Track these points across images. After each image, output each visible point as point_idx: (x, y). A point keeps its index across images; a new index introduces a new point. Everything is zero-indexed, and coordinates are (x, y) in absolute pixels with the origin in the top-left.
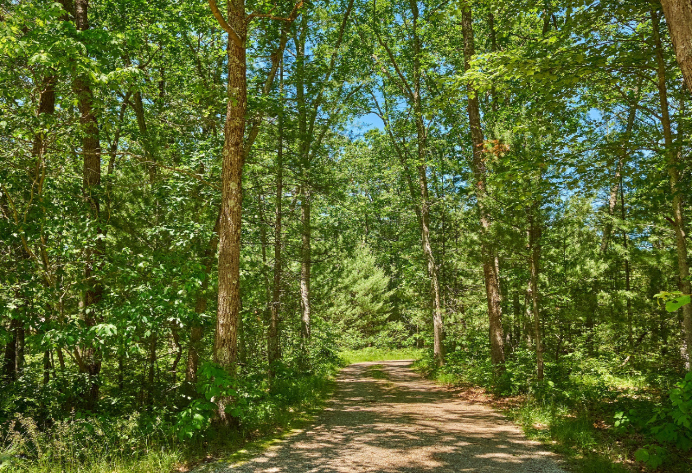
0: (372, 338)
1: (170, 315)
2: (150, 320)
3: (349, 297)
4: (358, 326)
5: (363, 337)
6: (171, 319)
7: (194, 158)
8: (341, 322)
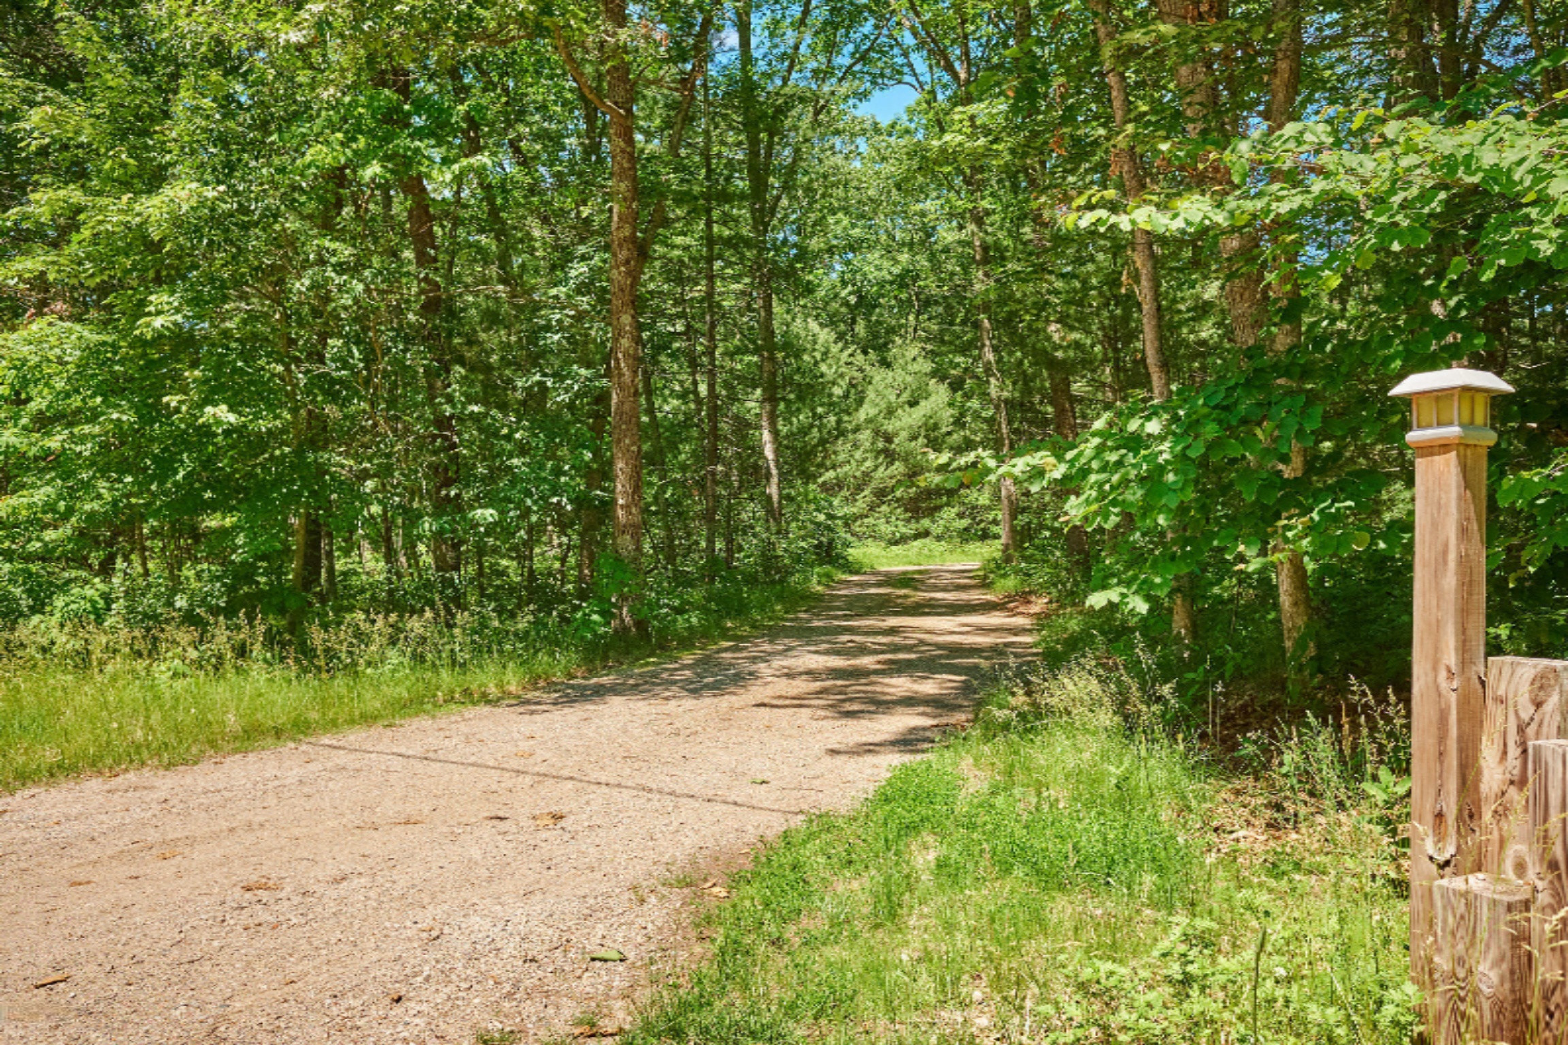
0: (926, 523)
1: (554, 495)
2: (535, 502)
3: (881, 444)
4: (898, 500)
5: (908, 521)
6: (555, 500)
7: (573, 273)
8: (866, 492)
